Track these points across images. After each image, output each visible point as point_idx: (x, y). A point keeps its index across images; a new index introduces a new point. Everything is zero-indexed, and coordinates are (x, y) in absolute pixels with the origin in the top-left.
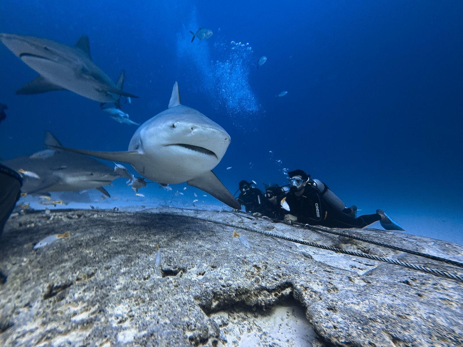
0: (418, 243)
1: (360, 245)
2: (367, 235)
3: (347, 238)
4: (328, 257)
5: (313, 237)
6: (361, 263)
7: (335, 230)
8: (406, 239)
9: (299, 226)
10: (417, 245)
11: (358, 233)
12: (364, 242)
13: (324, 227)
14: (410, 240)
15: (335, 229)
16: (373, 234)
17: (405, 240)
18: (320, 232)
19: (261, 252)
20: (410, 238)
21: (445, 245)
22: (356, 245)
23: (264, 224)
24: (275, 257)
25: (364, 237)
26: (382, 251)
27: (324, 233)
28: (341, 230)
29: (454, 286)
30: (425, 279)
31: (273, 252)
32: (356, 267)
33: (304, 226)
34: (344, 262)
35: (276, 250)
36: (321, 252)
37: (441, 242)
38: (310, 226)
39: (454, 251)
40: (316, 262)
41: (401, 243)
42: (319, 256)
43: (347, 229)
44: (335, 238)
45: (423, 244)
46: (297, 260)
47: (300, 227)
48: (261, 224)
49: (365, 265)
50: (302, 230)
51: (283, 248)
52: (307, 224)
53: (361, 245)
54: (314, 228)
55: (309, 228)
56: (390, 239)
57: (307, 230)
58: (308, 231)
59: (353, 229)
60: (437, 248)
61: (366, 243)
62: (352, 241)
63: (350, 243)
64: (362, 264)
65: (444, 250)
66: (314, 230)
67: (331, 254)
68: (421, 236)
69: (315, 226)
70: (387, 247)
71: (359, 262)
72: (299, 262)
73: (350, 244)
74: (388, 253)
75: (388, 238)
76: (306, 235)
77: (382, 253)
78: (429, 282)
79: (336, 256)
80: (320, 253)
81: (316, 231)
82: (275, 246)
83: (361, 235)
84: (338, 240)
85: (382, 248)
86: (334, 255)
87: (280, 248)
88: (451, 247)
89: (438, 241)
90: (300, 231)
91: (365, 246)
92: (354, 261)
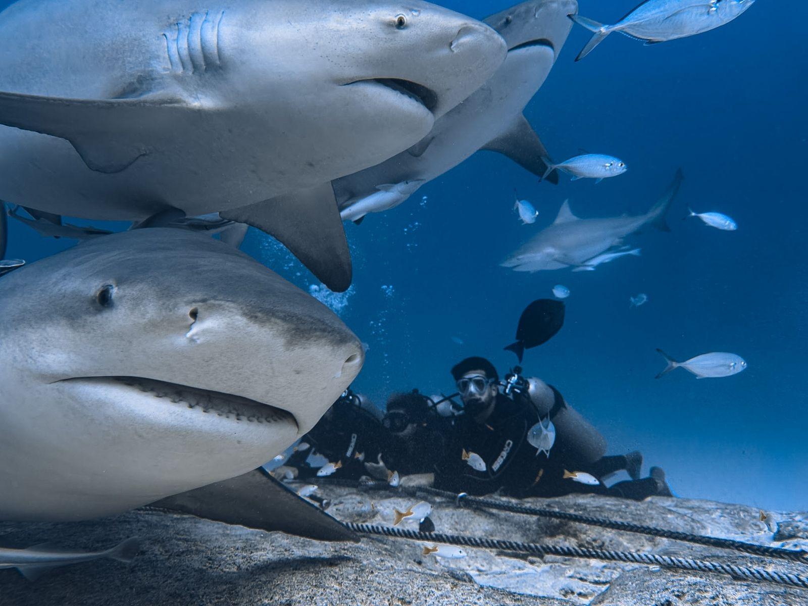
0: (695, 517)
1: (583, 536)
2: (598, 509)
3: (556, 521)
4: (511, 577)
5: (478, 527)
6: (586, 580)
7: (529, 503)
8: (674, 509)
9: (442, 502)
10: (693, 520)
11: (579, 505)
12: (592, 527)
13: (504, 499)
14: (681, 511)
15: (530, 500)
16: (611, 505)
17: (670, 511)
18: (494, 511)
19: (337, 579)
20: (681, 505)
21: (738, 513)
22: (575, 536)
23: (348, 506)
24: (377, 590)
25: (591, 514)
26: (629, 545)
27: (503, 514)
28: (540, 503)
29: (744, 594)
30: (699, 590)
31: (370, 577)
32: (573, 593)
33: (455, 497)
34: (550, 583)
35: (379, 569)
36: (497, 566)
37: (732, 507)
38: (472, 497)
39: (753, 526)
40: (482, 587)
41: (663, 518)
42: (490, 578)
43: (557, 499)
44: (529, 523)
45: (703, 517)
46: (434, 590)
47: (444, 502)
48: (341, 507)
49: (591, 585)
50: (449, 511)
51: (399, 563)
52: (462, 494)
53: (585, 536)
54: (479, 503)
55: (467, 504)
56: (642, 513)
57: (462, 510)
58: (466, 511)
59: (570, 496)
60: (726, 521)
61: (598, 529)
62: (566, 528)
63: (563, 533)
64: (588, 583)
65: (738, 526)
66: (479, 508)
67: (519, 568)
68: (701, 500)
69: (481, 498)
70: (636, 531)
71: (581, 579)
72: (438, 593)
73: (562, 537)
74: (639, 548)
75: (639, 510)
76: (460, 525)
77: (628, 548)
78: (706, 594)
79: (531, 571)
80: (495, 569)
81: (485, 511)
82: (378, 559)
83: (585, 509)
84: (535, 530)
85: (628, 537)
86: (525, 571)
87: (389, 565)
88: (748, 518)
89: (729, 507)
90: (446, 514)
91: (594, 536)
92: (571, 577)
